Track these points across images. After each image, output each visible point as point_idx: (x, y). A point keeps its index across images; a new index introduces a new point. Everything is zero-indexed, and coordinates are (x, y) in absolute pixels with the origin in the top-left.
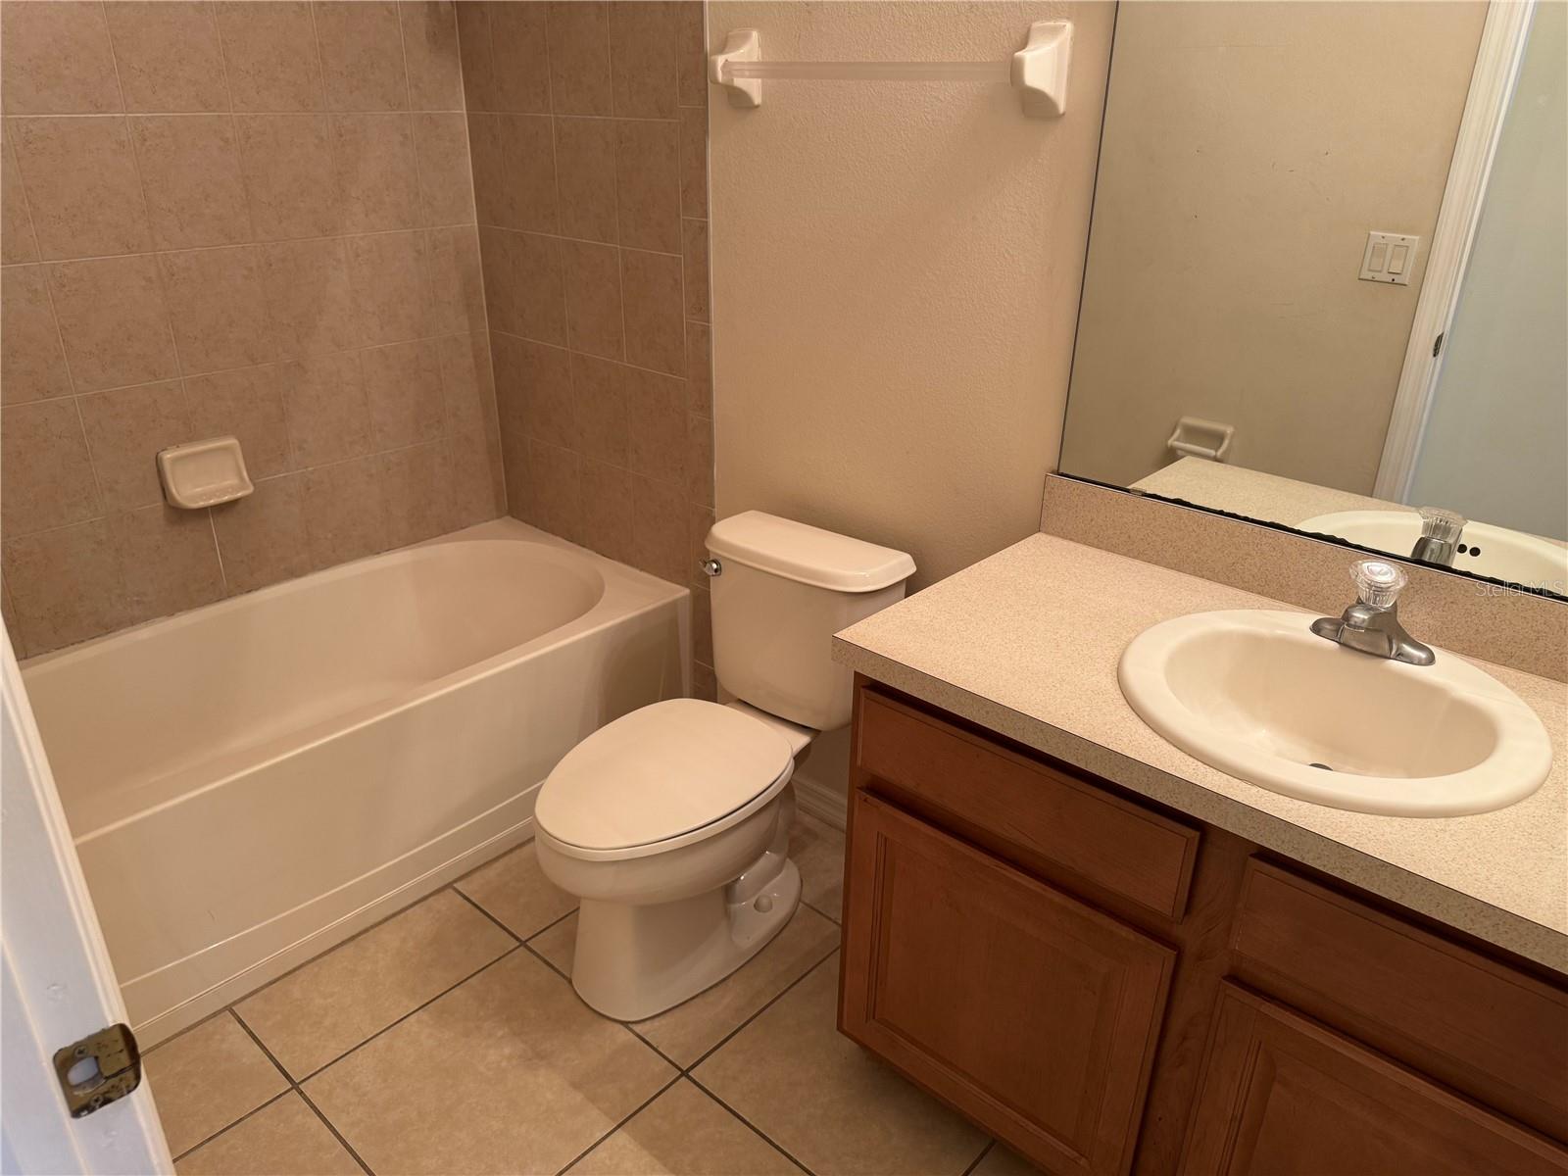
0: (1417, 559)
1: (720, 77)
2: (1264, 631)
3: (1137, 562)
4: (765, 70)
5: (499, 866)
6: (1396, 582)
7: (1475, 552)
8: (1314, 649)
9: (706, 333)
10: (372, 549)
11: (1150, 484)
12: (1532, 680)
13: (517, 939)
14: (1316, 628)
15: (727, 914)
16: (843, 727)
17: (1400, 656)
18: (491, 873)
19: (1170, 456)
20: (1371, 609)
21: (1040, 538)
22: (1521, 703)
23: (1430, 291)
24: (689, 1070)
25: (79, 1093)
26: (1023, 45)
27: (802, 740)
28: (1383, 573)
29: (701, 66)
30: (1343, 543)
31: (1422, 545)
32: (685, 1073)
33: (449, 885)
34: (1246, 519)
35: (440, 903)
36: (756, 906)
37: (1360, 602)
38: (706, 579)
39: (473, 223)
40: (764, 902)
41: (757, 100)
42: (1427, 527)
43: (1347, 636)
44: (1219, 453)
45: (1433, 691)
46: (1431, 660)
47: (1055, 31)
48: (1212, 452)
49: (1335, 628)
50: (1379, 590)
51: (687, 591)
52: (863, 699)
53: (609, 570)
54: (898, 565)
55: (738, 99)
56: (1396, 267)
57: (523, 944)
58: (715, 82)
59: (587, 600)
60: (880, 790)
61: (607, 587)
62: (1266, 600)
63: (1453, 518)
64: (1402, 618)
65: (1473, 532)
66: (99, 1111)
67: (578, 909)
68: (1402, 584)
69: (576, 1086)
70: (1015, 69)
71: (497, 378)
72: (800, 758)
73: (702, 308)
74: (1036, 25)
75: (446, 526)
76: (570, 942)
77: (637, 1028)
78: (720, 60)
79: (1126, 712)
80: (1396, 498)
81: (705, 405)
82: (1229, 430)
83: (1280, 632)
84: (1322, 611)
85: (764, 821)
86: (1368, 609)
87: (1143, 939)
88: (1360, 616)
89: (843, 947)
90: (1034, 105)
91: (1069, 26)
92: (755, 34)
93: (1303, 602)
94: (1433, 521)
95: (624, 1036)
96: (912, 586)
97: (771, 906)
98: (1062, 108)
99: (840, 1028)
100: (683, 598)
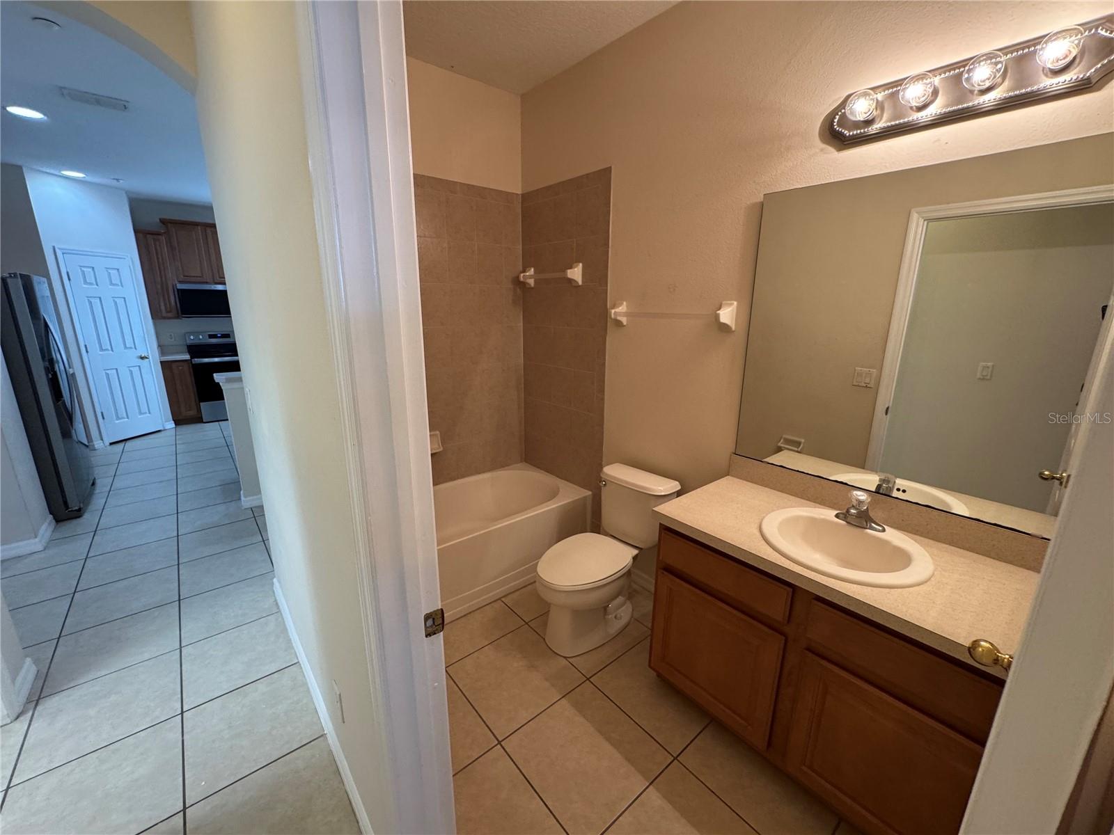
0: (877, 491)
1: (613, 316)
2: (816, 516)
3: (766, 489)
4: (626, 314)
5: (518, 593)
6: (867, 499)
7: (904, 491)
8: (837, 524)
9: (603, 399)
10: (478, 472)
11: (769, 460)
12: (927, 540)
13: (525, 621)
14: (837, 516)
15: (604, 618)
16: (654, 547)
17: (872, 528)
18: (515, 596)
19: (779, 450)
20: (858, 509)
21: (727, 477)
22: (923, 549)
23: (882, 391)
24: (591, 677)
25: (428, 629)
26: (719, 309)
27: (635, 552)
28: (862, 496)
29: (605, 313)
30: (846, 484)
31: (879, 487)
32: (588, 679)
33: (500, 599)
34: (808, 474)
35: (497, 605)
36: (616, 617)
37: (853, 506)
38: (600, 489)
39: (522, 361)
40: (618, 616)
41: (625, 324)
42: (880, 480)
43: (849, 520)
44: (799, 449)
45: (886, 543)
46: (884, 530)
47: (732, 304)
48: (796, 449)
49: (844, 516)
50: (860, 502)
51: (590, 493)
52: (663, 534)
53: (561, 484)
54: (674, 486)
55: (618, 324)
56: (867, 380)
57: (527, 623)
58: (611, 317)
59: (553, 495)
60: (668, 569)
61: (561, 490)
62: (817, 505)
63: (891, 477)
64: (871, 514)
65: (900, 483)
66: (432, 637)
67: (549, 611)
68: (869, 500)
69: (547, 680)
70: (717, 317)
71: (525, 413)
72: (635, 558)
73: (602, 391)
74: (724, 302)
75: (502, 465)
76: (545, 624)
77: (570, 660)
78: (613, 311)
79: (763, 542)
80: (873, 470)
81: (601, 424)
82: (803, 441)
83: (822, 517)
84: (839, 510)
85: (621, 582)
86: (856, 509)
87: (771, 632)
88: (853, 511)
89: (652, 635)
90: (724, 328)
91: (735, 303)
92: (625, 303)
93: (832, 507)
94: (883, 477)
95: (564, 662)
96: (679, 494)
97: (621, 618)
98: (733, 328)
99: (650, 666)
100: (589, 495)
